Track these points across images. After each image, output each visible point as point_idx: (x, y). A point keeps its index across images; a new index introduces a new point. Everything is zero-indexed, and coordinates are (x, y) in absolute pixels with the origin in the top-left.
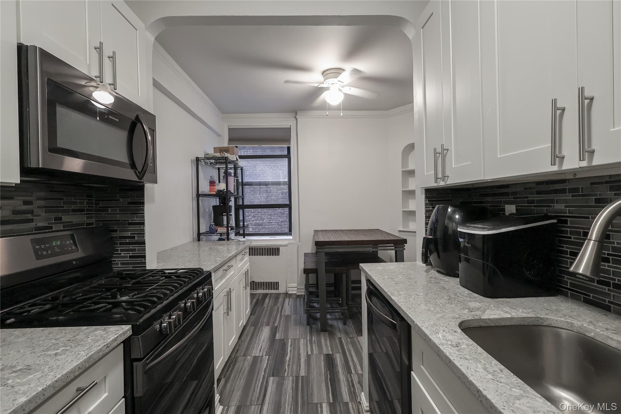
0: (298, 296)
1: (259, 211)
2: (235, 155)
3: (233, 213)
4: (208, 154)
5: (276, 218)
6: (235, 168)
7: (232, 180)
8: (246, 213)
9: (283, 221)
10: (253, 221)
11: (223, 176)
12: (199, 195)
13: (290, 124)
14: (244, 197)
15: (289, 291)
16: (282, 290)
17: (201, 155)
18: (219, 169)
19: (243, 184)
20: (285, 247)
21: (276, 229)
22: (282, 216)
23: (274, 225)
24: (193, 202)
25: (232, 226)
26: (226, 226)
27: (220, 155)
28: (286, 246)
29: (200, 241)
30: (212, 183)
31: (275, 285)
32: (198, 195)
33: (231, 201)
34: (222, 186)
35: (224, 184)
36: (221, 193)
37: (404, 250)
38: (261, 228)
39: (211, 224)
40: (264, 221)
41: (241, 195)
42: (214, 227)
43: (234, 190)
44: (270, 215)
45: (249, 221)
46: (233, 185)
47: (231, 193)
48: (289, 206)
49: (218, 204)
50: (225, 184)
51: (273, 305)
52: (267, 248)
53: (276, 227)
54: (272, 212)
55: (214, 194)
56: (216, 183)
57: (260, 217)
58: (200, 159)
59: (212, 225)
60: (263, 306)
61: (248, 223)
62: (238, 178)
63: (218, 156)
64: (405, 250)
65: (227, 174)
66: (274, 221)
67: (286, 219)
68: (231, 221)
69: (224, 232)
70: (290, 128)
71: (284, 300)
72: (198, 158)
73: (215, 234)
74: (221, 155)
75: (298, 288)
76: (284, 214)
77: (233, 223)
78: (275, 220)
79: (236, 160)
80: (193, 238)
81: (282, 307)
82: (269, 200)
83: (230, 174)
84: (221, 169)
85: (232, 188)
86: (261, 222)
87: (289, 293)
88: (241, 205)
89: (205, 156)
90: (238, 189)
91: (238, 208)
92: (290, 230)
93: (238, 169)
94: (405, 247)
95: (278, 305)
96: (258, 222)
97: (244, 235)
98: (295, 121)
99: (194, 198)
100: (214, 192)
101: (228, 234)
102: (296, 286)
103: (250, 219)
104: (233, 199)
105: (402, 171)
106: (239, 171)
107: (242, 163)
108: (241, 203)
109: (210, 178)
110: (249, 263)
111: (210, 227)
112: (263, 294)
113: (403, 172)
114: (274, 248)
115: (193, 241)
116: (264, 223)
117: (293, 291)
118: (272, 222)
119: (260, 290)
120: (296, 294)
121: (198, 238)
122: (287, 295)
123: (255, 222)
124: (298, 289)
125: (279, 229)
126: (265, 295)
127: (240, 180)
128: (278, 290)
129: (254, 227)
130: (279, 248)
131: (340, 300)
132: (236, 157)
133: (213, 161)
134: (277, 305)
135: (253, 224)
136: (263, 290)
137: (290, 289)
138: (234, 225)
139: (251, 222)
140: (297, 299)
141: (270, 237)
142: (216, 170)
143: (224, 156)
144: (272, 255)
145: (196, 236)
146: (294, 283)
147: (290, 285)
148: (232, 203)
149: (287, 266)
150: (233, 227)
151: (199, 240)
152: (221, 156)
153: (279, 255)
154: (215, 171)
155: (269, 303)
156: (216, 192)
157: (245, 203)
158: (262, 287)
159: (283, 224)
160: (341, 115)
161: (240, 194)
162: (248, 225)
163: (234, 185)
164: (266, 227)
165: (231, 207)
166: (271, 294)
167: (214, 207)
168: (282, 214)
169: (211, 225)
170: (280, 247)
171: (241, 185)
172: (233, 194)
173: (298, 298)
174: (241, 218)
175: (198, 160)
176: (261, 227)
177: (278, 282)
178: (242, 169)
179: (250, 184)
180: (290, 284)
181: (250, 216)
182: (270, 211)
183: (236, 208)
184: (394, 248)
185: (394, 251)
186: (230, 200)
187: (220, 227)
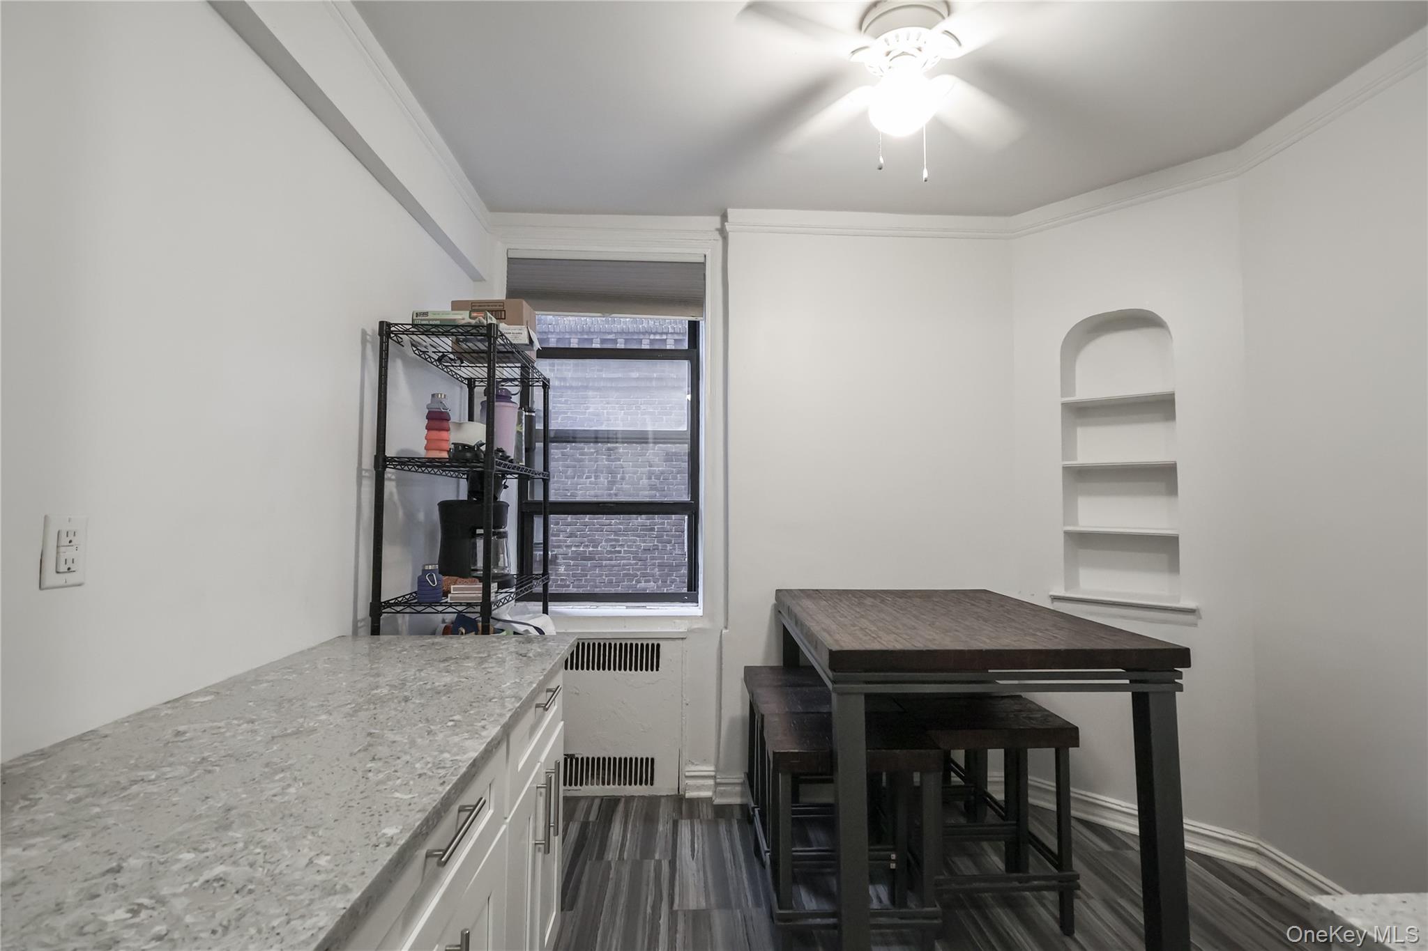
0: (721, 812)
1: (587, 520)
2: (524, 327)
3: (511, 527)
4: (426, 314)
5: (630, 541)
6: (526, 383)
7: (509, 419)
8: (552, 526)
9: (649, 550)
10: (570, 546)
11: (482, 403)
12: (385, 459)
13: (701, 251)
14: (549, 476)
15: (687, 787)
16: (663, 785)
17: (401, 316)
18: (471, 383)
19: (547, 438)
20: (680, 641)
21: (629, 570)
22: (646, 535)
23: (623, 558)
24: (359, 485)
25: (507, 575)
26: (480, 573)
27: (470, 317)
28: (682, 638)
29: (378, 634)
30: (437, 419)
31: (642, 770)
32: (381, 460)
33: (506, 487)
34: (474, 433)
35: (482, 425)
36: (468, 455)
37: (1177, 693)
38: (589, 565)
39: (426, 568)
40: (599, 549)
41: (541, 470)
42: (435, 580)
43: (518, 449)
44: (616, 533)
45: (559, 547)
46: (515, 433)
47: (506, 458)
48: (691, 509)
49: (464, 496)
50: (485, 426)
51: (638, 857)
52: (621, 644)
53: (630, 564)
54: (620, 524)
55: (440, 460)
56: (454, 418)
57: (589, 535)
58: (393, 329)
59: (429, 571)
60: (602, 858)
61: (555, 553)
62: (533, 414)
63: (463, 322)
64: (1181, 690)
65: (495, 394)
66: (626, 549)
67: (656, 543)
68: (502, 555)
69: (473, 598)
70: (704, 264)
71: (675, 824)
72: (389, 325)
73: (440, 608)
74: (474, 318)
75: (718, 780)
76: (653, 530)
77: (509, 561)
78: (628, 546)
79: (527, 342)
80: (355, 622)
81: (673, 864)
82: (612, 492)
83: (507, 397)
84: (477, 383)
85: (509, 441)
86: (591, 549)
87: (689, 795)
88: (538, 503)
89: (413, 320)
90: (530, 450)
91: (527, 512)
92: (693, 585)
93: (532, 386)
94: (1181, 678)
95: (657, 857)
96: (581, 549)
97: (546, 598)
98: (720, 243)
99: (366, 470)
100: (442, 450)
101: (486, 606)
102: (713, 774)
103: (560, 541)
104: (512, 483)
105: (1062, 404)
106: (537, 393)
107: (545, 367)
108: (539, 496)
109: (430, 402)
110: (562, 723)
111: (421, 582)
112: (602, 798)
113: (1066, 406)
114: (642, 645)
115: (355, 632)
116: (601, 553)
117: (699, 788)
118: (619, 552)
119: (592, 784)
120: (710, 799)
121: (373, 622)
122: (684, 806)
123: (573, 549)
124: (717, 784)
125: (638, 570)
126: (610, 804)
127: (539, 426)
128: (652, 784)
129: (572, 562)
130: (658, 645)
131: (893, 856)
132: (526, 333)
133: (446, 344)
134: (654, 858)
135: (570, 555)
136: (603, 784)
137: (690, 782)
138: (513, 570)
139: (565, 549)
140: (717, 824)
141: (627, 607)
142: (461, 387)
143: (485, 322)
144: (636, 670)
145: (364, 611)
146: (705, 761)
147: (691, 770)
148: (509, 494)
149: (684, 705)
150: (508, 578)
151: (375, 630)
152: (473, 322)
153: (657, 670)
154: (459, 389)
155: (623, 845)
156: (449, 452)
157: (553, 498)
158: (598, 774)
159: (649, 556)
160: (925, 174)
161: (538, 465)
162: (556, 557)
163: (519, 433)
164: (604, 562)
165: (505, 506)
166: (630, 799)
167: (447, 508)
168: (646, 530)
169: (425, 572)
170: (661, 643)
171: (542, 439)
172: (511, 461)
173: (720, 820)
174: (538, 537)
175: (386, 330)
176: (589, 563)
177: (653, 760)
178: (546, 386)
179: (567, 438)
180: (693, 764)
181: (561, 533)
182: (615, 521)
183: (522, 512)
184: (1127, 682)
185: (1130, 693)
186: (499, 486)
187: (460, 580)
